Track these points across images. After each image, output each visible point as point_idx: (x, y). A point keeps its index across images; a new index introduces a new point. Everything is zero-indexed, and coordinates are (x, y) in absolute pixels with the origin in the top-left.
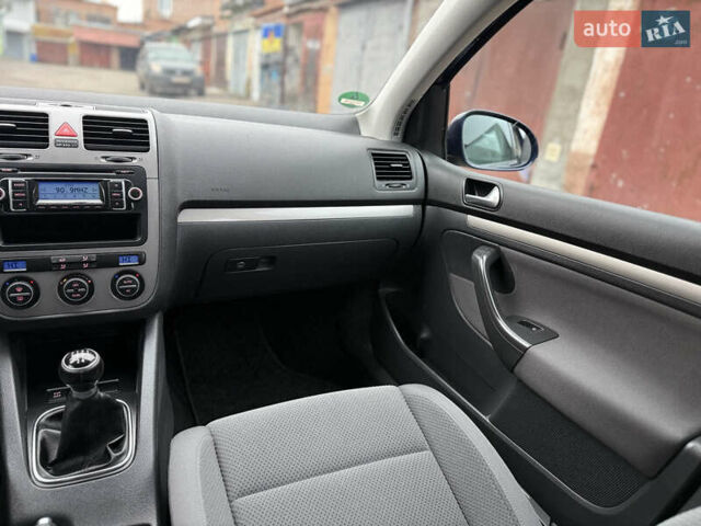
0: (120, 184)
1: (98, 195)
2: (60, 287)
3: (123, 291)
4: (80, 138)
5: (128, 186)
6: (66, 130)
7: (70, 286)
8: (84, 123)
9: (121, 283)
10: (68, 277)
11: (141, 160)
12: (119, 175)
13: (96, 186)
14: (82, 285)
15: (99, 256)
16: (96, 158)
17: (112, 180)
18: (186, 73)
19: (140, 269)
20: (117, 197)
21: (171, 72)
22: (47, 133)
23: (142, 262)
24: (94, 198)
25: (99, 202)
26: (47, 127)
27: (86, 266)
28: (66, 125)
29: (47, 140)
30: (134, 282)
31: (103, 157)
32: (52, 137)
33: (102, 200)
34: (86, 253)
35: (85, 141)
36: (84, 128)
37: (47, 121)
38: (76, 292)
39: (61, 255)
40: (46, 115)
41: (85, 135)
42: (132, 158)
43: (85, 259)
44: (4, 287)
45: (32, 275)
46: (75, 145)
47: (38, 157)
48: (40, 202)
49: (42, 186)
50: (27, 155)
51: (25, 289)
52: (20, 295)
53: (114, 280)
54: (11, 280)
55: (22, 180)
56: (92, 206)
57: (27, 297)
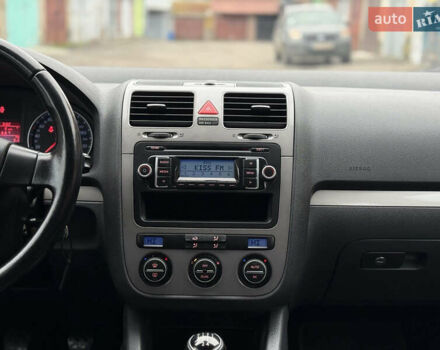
0: (255, 162)
1: (233, 174)
2: (191, 266)
3: (249, 276)
4: (221, 116)
5: (262, 164)
6: (208, 109)
7: (200, 266)
8: (225, 100)
9: (249, 268)
10: (199, 257)
11: (277, 136)
12: (255, 153)
13: (231, 164)
14: (210, 266)
15: (229, 238)
16: (234, 135)
17: (247, 158)
19: (268, 254)
20: (250, 176)
22: (192, 112)
23: (271, 246)
24: (229, 176)
25: (233, 180)
26: (192, 106)
27: (216, 246)
28: (209, 104)
29: (191, 118)
30: (261, 268)
31: (242, 135)
32: (196, 115)
33: (236, 177)
34: (217, 233)
35: (225, 119)
36: (225, 106)
37: (192, 100)
38: (205, 273)
39: (194, 234)
40: (192, 94)
41: (225, 112)
42: (268, 135)
43: (216, 239)
44: (142, 262)
45: (167, 252)
46: (215, 123)
47: (182, 135)
48: (180, 179)
49: (183, 164)
50: (174, 134)
51: (160, 266)
52: (154, 271)
53: (242, 264)
54: (149, 256)
55: (167, 157)
56: (227, 184)
57: (160, 274)
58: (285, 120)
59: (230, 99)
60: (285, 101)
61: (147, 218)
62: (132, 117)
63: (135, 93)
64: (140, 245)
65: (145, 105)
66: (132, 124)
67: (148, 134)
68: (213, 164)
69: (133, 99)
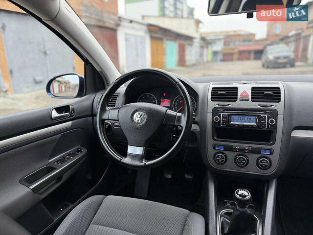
0: (265, 117)
2: (235, 159)
3: (262, 165)
4: (250, 97)
5: (269, 118)
6: (244, 94)
7: (239, 159)
8: (252, 90)
9: (261, 162)
10: (239, 155)
11: (276, 106)
12: (265, 113)
13: (254, 117)
14: (244, 160)
15: (253, 148)
16: (256, 105)
17: (262, 115)
18: (286, 57)
19: (270, 157)
20: (263, 123)
21: (278, 58)
22: (237, 95)
23: (272, 153)
24: (253, 122)
25: (255, 124)
26: (237, 93)
27: (246, 151)
28: (245, 92)
29: (237, 98)
30: (267, 162)
31: (260, 105)
32: (239, 97)
33: (256, 123)
34: (247, 146)
35: (252, 98)
36: (252, 93)
37: (237, 90)
38: (241, 162)
39: (237, 145)
40: (237, 88)
41: (252, 95)
42: (272, 105)
43: (247, 149)
44: (215, 155)
45: (226, 152)
46: (248, 100)
47: (232, 105)
48: (231, 123)
49: (233, 117)
50: (229, 104)
51: (222, 157)
52: (220, 159)
53: (258, 160)
54: (218, 153)
55: (226, 114)
56: (252, 126)
57: (222, 161)
58: (280, 99)
59: (254, 90)
60: (280, 90)
61: (217, 138)
62: (212, 98)
63: (213, 88)
64: (214, 148)
65: (217, 93)
66: (212, 100)
67: (218, 104)
68: (246, 117)
69: (212, 90)
